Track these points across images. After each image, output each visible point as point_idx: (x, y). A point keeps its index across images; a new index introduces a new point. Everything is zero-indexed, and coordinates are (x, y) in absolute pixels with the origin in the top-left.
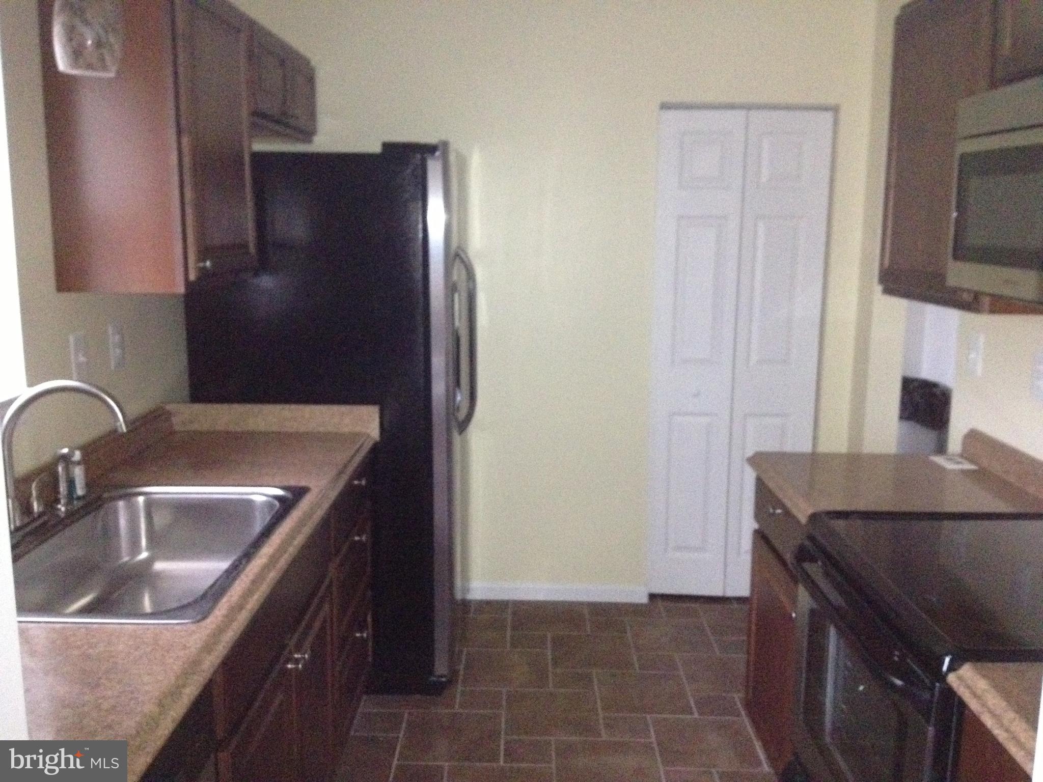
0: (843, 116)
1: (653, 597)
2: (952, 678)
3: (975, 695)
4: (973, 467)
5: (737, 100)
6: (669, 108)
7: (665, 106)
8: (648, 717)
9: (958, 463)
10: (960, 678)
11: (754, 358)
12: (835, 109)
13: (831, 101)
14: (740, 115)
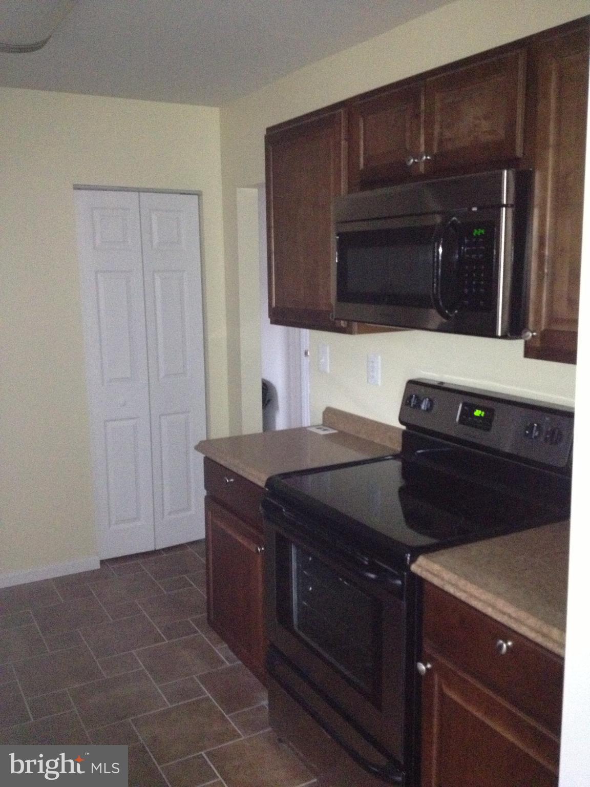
0: (204, 198)
1: (102, 562)
2: (414, 568)
3: (435, 575)
4: (335, 431)
5: (131, 185)
6: (79, 189)
7: (77, 188)
8: (133, 651)
9: (325, 430)
10: (420, 566)
11: (162, 375)
12: (199, 194)
13: (196, 188)
14: (134, 195)
